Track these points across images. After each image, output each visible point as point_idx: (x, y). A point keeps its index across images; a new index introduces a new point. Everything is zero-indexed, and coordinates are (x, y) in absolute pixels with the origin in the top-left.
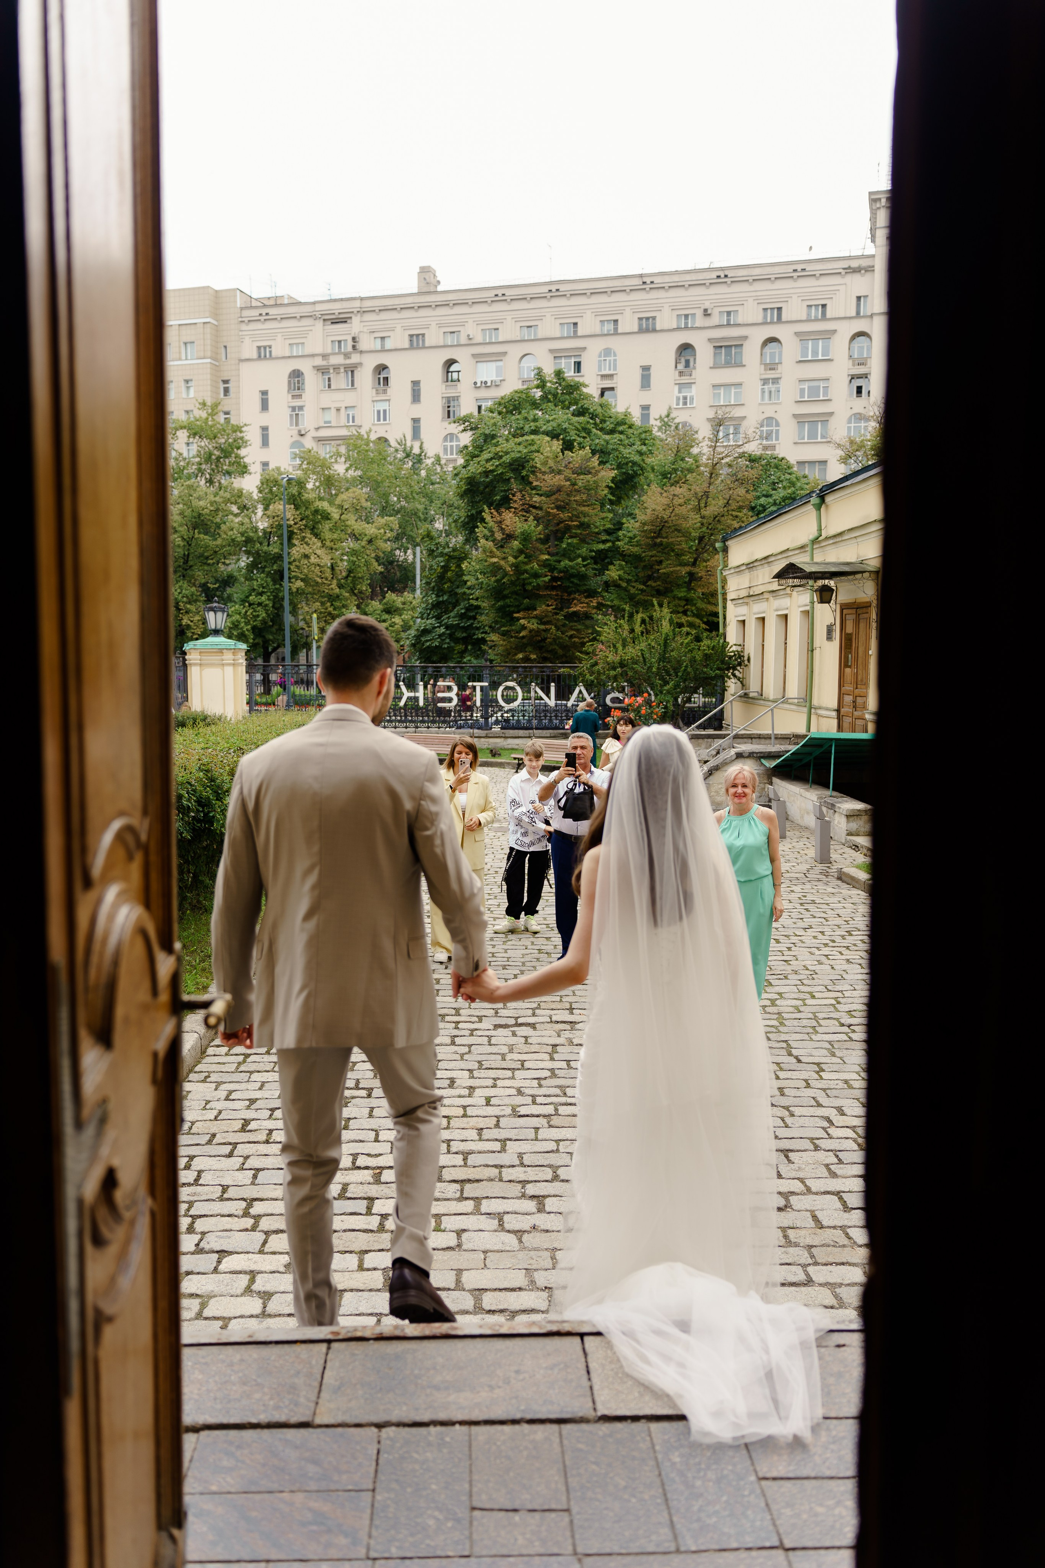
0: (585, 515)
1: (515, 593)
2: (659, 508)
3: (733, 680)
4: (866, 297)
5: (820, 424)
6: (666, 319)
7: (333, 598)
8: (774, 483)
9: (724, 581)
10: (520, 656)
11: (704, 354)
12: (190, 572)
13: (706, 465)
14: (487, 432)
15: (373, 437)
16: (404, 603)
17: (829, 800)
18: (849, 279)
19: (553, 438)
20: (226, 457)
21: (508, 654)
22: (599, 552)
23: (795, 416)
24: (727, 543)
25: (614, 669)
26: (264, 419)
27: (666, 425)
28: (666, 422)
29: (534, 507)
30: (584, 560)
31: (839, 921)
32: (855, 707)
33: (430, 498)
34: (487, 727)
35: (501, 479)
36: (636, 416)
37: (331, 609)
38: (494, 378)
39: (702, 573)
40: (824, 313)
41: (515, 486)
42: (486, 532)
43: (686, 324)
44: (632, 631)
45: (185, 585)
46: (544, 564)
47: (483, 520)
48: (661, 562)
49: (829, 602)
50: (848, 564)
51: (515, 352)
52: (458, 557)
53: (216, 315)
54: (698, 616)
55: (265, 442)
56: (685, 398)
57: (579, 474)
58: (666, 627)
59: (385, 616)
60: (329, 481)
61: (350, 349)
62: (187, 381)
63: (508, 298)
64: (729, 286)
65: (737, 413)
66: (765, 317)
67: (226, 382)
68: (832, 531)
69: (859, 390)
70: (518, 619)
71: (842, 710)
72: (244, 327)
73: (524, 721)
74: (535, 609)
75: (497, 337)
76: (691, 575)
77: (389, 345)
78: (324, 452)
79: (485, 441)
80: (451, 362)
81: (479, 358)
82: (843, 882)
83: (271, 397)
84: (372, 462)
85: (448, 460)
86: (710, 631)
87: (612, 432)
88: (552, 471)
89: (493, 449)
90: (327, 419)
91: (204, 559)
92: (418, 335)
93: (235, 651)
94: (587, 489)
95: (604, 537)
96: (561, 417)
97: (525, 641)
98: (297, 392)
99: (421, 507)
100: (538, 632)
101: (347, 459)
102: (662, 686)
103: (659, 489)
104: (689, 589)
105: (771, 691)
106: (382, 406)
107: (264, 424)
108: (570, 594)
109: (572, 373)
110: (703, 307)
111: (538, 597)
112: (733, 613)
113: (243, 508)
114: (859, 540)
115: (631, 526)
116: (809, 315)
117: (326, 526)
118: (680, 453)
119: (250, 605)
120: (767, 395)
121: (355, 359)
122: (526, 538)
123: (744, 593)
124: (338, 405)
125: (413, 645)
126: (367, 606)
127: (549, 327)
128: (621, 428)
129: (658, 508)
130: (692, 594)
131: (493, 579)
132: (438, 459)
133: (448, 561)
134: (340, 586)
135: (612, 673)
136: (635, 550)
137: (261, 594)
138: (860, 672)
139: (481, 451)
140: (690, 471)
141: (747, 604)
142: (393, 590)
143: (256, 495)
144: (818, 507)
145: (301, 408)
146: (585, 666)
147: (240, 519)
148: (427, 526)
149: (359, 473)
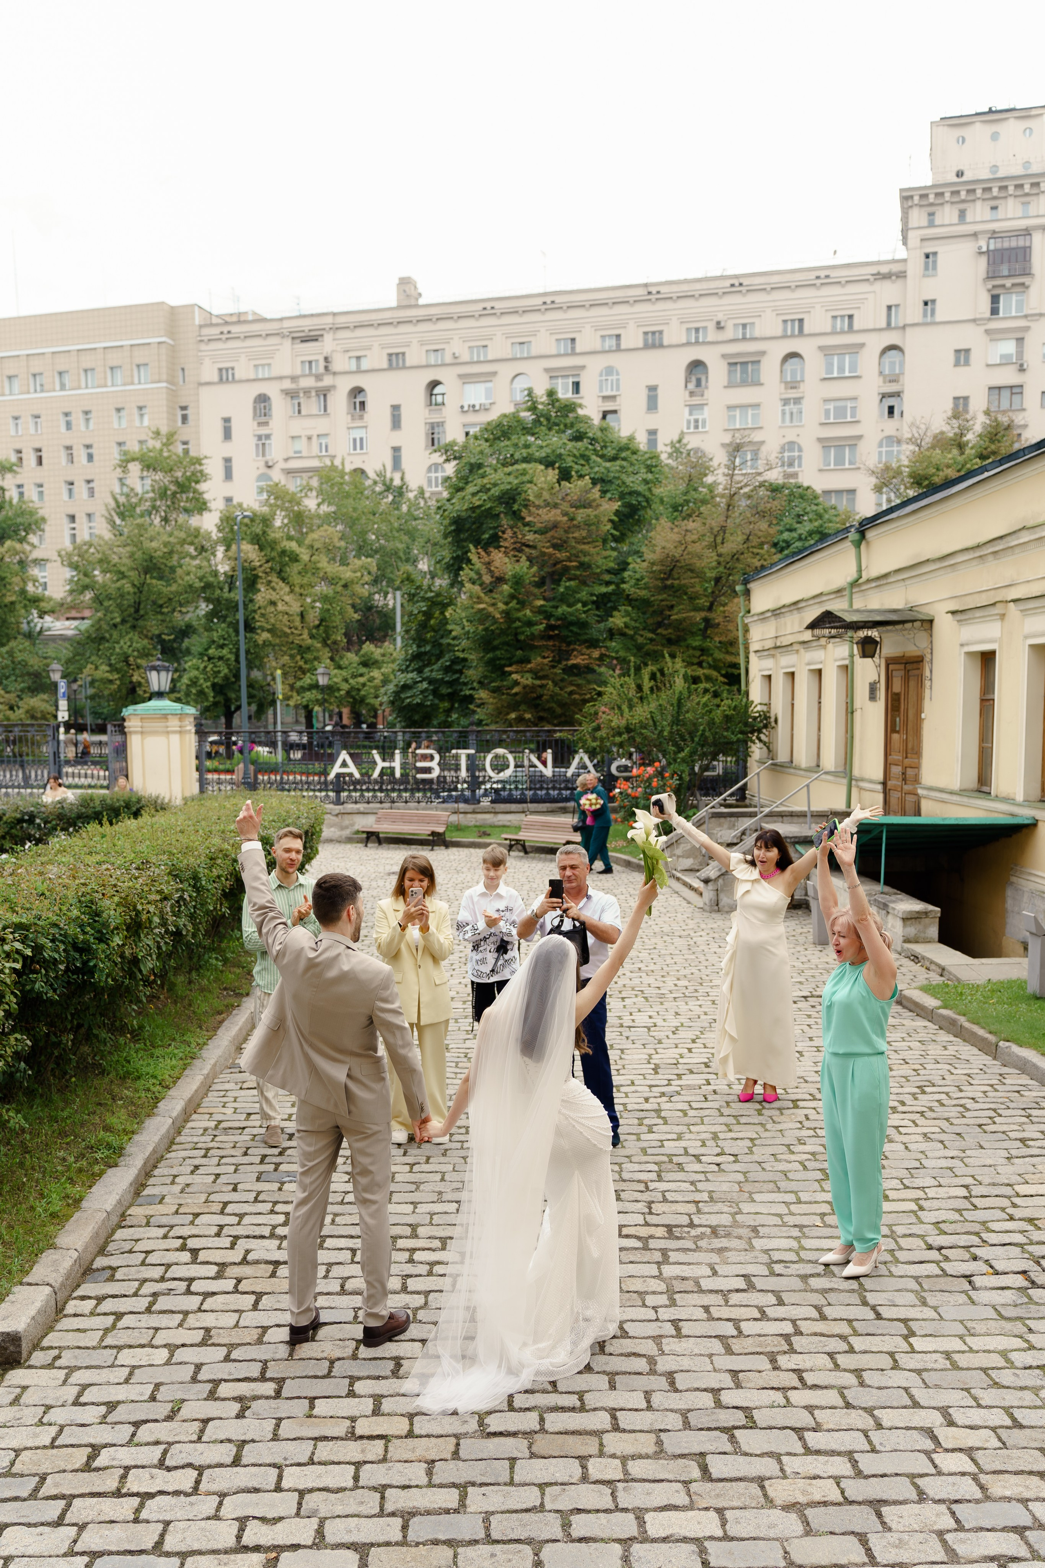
0: (585, 554)
1: (507, 644)
2: (670, 546)
3: (759, 745)
4: (897, 306)
5: (847, 450)
6: (674, 334)
7: (303, 650)
8: (799, 516)
9: (746, 630)
10: (513, 716)
11: (717, 372)
12: (141, 623)
13: (722, 496)
14: (473, 461)
15: (348, 468)
16: (383, 655)
17: (882, 898)
18: (879, 286)
19: (547, 466)
20: (182, 492)
21: (499, 714)
22: (604, 595)
23: (820, 440)
24: (749, 586)
25: (620, 734)
26: (228, 450)
27: (677, 451)
28: (677, 448)
29: (528, 546)
30: (585, 604)
31: (906, 1070)
32: (904, 780)
33: (411, 534)
34: (474, 800)
35: (490, 514)
36: (642, 441)
37: (301, 663)
38: (483, 401)
39: (718, 620)
40: (851, 325)
41: (505, 521)
42: (473, 575)
43: (697, 338)
44: (639, 688)
45: (136, 638)
46: (540, 611)
47: (469, 561)
48: (672, 607)
49: (872, 656)
50: (895, 611)
51: (506, 371)
52: (439, 603)
53: (171, 334)
54: (715, 668)
55: (228, 475)
56: (696, 421)
57: (577, 508)
58: (679, 684)
59: (363, 670)
60: (299, 518)
61: (321, 369)
62: (140, 408)
63: (498, 312)
64: (744, 295)
65: (757, 437)
66: (785, 330)
67: (184, 408)
68: (874, 572)
69: (891, 410)
70: (510, 673)
71: (890, 784)
72: (203, 347)
73: (517, 794)
74: (529, 662)
75: (485, 355)
76: (707, 620)
77: (365, 365)
78: (292, 486)
79: (471, 471)
80: (434, 384)
81: (466, 379)
82: (904, 1007)
83: (234, 425)
84: (347, 496)
85: (433, 493)
86: (729, 684)
87: (614, 459)
88: (547, 504)
89: (479, 482)
90: (297, 448)
91: (158, 608)
92: (397, 354)
93: (182, 716)
94: (587, 524)
95: (607, 577)
96: (557, 442)
97: (518, 698)
98: (263, 419)
99: (401, 546)
100: (533, 688)
101: (320, 492)
102: (675, 753)
103: (669, 524)
104: (705, 637)
105: (803, 758)
106: (358, 434)
107: (227, 455)
108: (569, 644)
109: (569, 395)
110: (716, 319)
111: (533, 648)
112: (757, 667)
113: (202, 549)
114: (908, 582)
115: (638, 567)
116: (834, 326)
117: (296, 568)
118: (692, 482)
119: (210, 659)
120: (788, 416)
121: (328, 381)
122: (518, 581)
123: (769, 644)
124: (309, 433)
125: (392, 703)
126: (341, 658)
127: (544, 343)
128: (623, 455)
129: (668, 545)
130: (708, 644)
131: (481, 627)
132: (422, 492)
133: (430, 608)
134: (312, 637)
135: (618, 739)
136: (643, 593)
137: (222, 647)
138: (910, 738)
139: (467, 483)
140: (704, 502)
141: (773, 656)
142: (371, 638)
143: (215, 535)
144: (858, 544)
145: (268, 437)
146: (586, 728)
147: (197, 562)
148: (409, 568)
149: (333, 509)
